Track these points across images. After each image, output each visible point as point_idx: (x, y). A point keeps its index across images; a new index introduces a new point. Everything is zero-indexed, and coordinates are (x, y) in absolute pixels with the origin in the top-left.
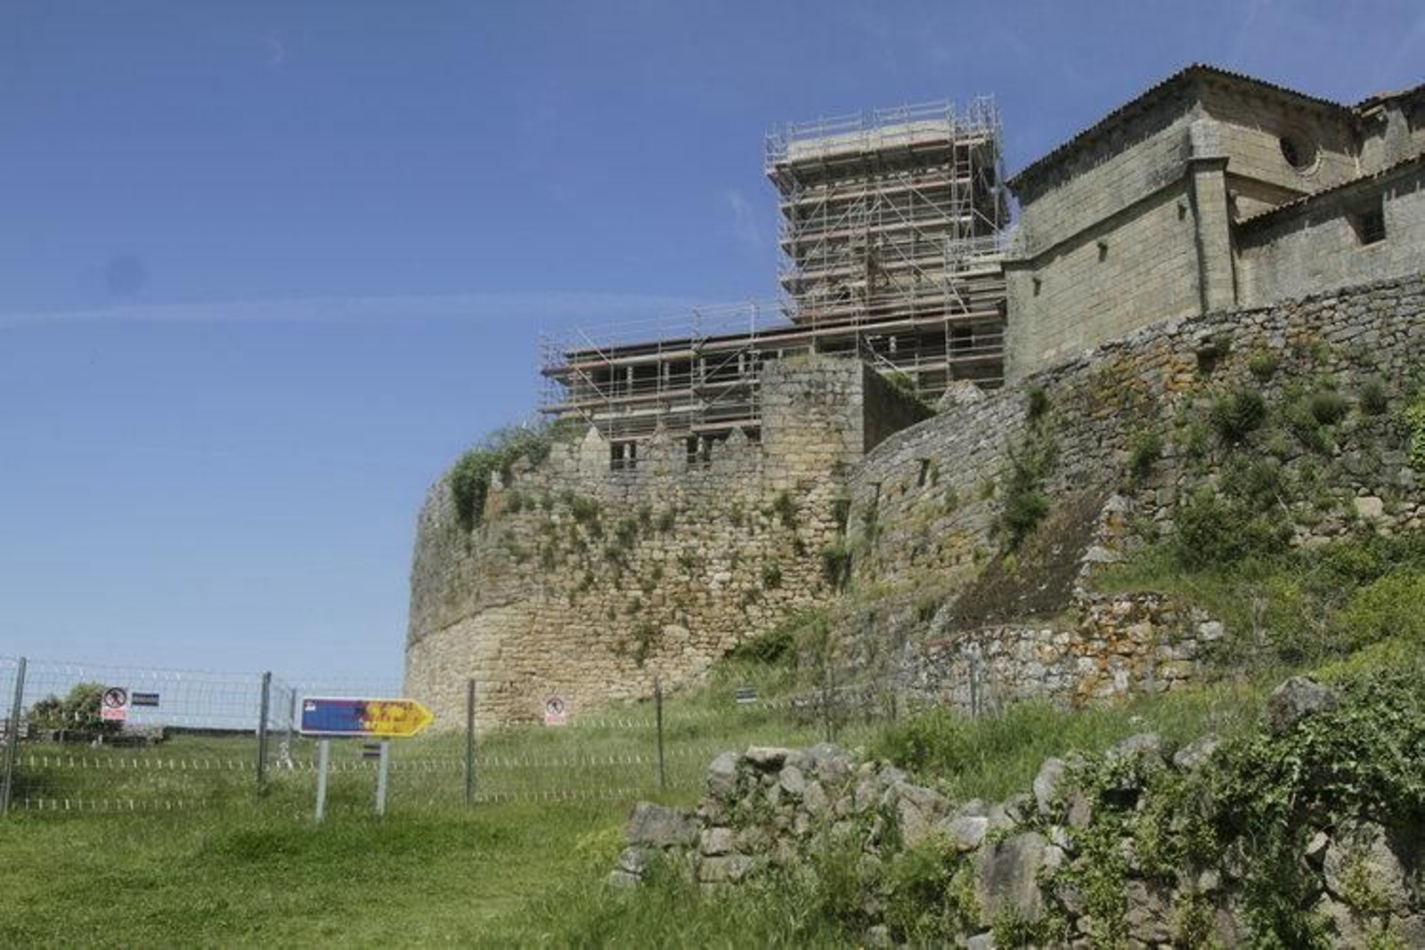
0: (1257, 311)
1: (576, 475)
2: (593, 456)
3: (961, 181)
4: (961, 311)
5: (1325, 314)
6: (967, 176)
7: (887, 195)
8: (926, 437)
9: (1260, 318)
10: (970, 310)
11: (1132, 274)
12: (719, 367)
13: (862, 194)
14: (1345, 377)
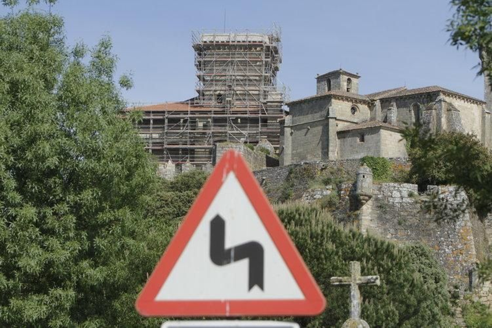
0: (333, 161)
1: (166, 173)
2: (170, 168)
3: (267, 60)
4: (265, 114)
5: (344, 163)
6: (269, 58)
7: (239, 61)
8: (264, 173)
9: (333, 162)
10: (268, 114)
11: (315, 138)
12: (176, 124)
13: (230, 60)
14: (345, 176)
